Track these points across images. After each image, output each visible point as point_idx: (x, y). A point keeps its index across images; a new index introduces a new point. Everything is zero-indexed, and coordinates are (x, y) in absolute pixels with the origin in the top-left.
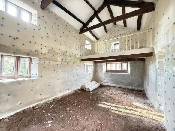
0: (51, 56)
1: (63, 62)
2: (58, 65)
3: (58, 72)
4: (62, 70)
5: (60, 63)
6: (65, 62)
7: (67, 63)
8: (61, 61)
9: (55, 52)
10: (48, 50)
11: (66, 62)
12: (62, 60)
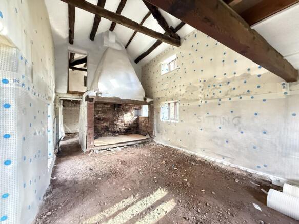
0: (190, 95)
1: (209, 100)
2: (199, 106)
3: (201, 118)
4: (208, 114)
5: (203, 102)
6: (212, 98)
7: (218, 101)
8: (205, 99)
9: (194, 87)
10: (186, 89)
11: (215, 99)
12: (206, 97)
